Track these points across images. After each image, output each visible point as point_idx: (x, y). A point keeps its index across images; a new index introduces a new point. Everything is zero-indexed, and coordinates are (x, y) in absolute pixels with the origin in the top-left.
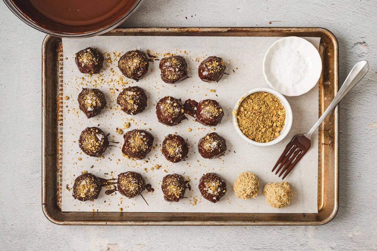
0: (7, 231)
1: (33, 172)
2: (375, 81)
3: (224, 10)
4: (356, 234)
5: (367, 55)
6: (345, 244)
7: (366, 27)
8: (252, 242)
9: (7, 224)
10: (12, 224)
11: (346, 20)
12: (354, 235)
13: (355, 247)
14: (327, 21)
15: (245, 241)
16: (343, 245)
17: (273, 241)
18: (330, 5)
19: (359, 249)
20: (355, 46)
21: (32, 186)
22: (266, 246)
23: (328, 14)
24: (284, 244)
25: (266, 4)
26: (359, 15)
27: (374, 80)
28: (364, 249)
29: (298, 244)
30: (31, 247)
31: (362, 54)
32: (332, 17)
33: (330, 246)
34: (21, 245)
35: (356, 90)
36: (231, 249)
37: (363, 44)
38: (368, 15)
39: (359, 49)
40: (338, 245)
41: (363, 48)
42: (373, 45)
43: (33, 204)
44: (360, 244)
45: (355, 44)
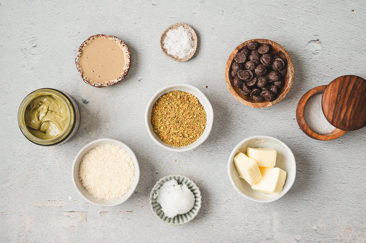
1: (3, 182)
2: (330, 77)
3: (180, 15)
4: (321, 226)
5: (321, 52)
6: (310, 236)
7: (319, 25)
8: (219, 239)
11: (299, 19)
12: (318, 227)
14: (281, 21)
16: (308, 238)
17: (239, 237)
18: (283, 5)
19: (323, 240)
20: (309, 44)
21: (2, 195)
23: (282, 14)
24: (250, 239)
25: (221, 8)
26: (311, 14)
27: (329, 75)
28: (329, 240)
29: (264, 239)
31: (317, 52)
32: (285, 17)
33: (295, 239)
37: (317, 42)
38: (320, 13)
39: (314, 47)
40: (303, 237)
41: (317, 46)
42: (326, 42)
43: (4, 213)
44: (324, 235)
45: (309, 42)
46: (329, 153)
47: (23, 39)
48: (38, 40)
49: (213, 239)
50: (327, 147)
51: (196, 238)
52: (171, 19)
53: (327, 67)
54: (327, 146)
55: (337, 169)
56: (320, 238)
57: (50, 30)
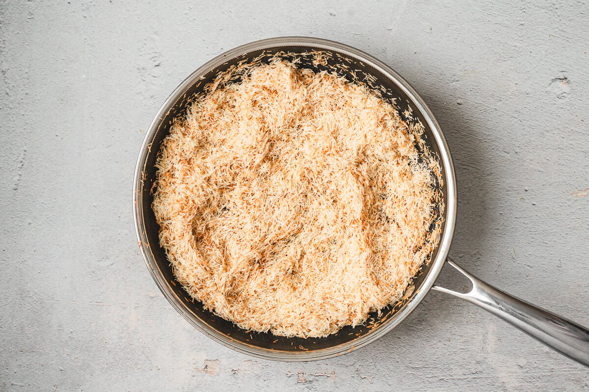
0: (63, 340)
1: (101, 259)
2: (581, 133)
3: (369, 31)
5: (569, 96)
6: (539, 361)
7: (568, 57)
8: (408, 359)
9: (64, 331)
10: (71, 331)
11: (539, 46)
13: (552, 366)
14: (514, 48)
15: (397, 356)
16: (536, 363)
17: (437, 357)
18: (518, 26)
19: (557, 368)
20: (553, 84)
21: (99, 278)
22: (427, 364)
23: (516, 38)
24: (454, 361)
25: (429, 24)
26: (557, 41)
27: (579, 131)
28: (565, 368)
29: (472, 361)
30: (98, 364)
31: (563, 95)
32: (521, 42)
33: (516, 364)
34: (84, 360)
35: (554, 145)
36: (378, 367)
37: (564, 81)
38: (570, 40)
39: (559, 88)
40: (529, 362)
41: (563, 87)
42: (577, 83)
43: (101, 304)
44: (559, 360)
45: (553, 80)
46: (573, 242)
47: (141, 53)
48: (163, 56)
49: (399, 358)
50: (571, 234)
51: (374, 355)
52: (356, 36)
53: (576, 118)
54: (571, 232)
55: (582, 266)
56: (553, 364)
57: (180, 43)
